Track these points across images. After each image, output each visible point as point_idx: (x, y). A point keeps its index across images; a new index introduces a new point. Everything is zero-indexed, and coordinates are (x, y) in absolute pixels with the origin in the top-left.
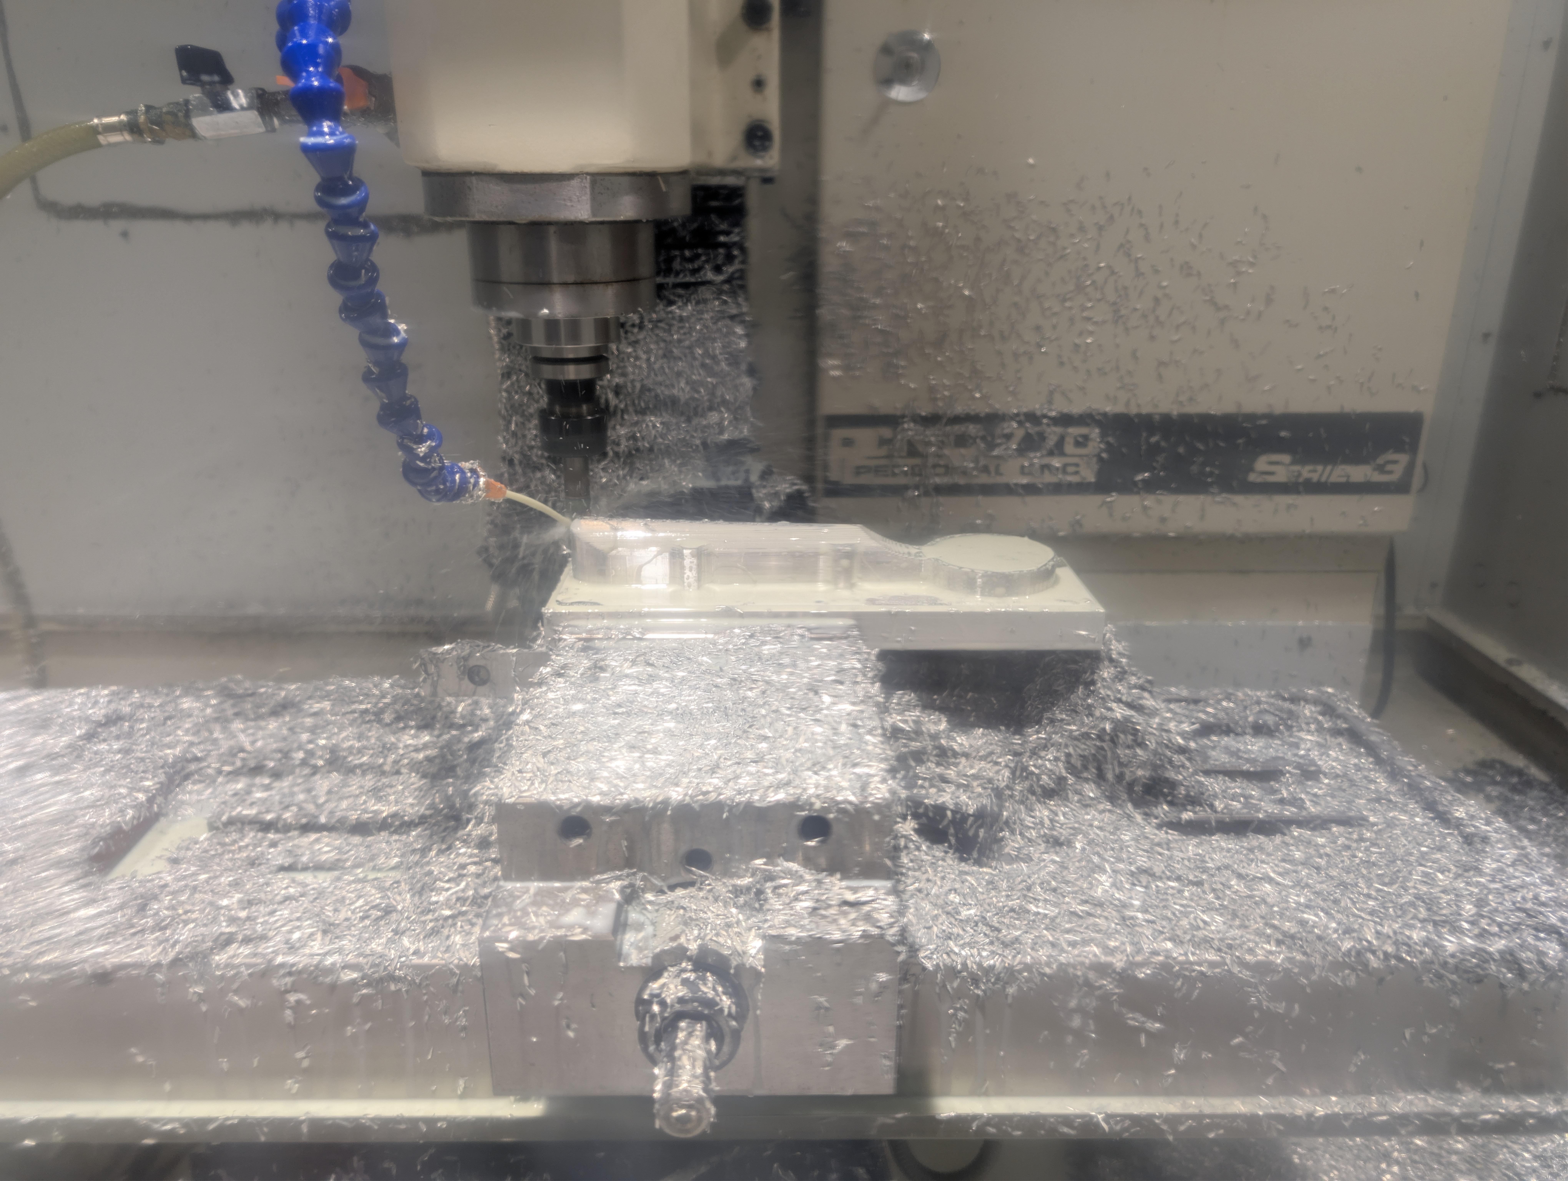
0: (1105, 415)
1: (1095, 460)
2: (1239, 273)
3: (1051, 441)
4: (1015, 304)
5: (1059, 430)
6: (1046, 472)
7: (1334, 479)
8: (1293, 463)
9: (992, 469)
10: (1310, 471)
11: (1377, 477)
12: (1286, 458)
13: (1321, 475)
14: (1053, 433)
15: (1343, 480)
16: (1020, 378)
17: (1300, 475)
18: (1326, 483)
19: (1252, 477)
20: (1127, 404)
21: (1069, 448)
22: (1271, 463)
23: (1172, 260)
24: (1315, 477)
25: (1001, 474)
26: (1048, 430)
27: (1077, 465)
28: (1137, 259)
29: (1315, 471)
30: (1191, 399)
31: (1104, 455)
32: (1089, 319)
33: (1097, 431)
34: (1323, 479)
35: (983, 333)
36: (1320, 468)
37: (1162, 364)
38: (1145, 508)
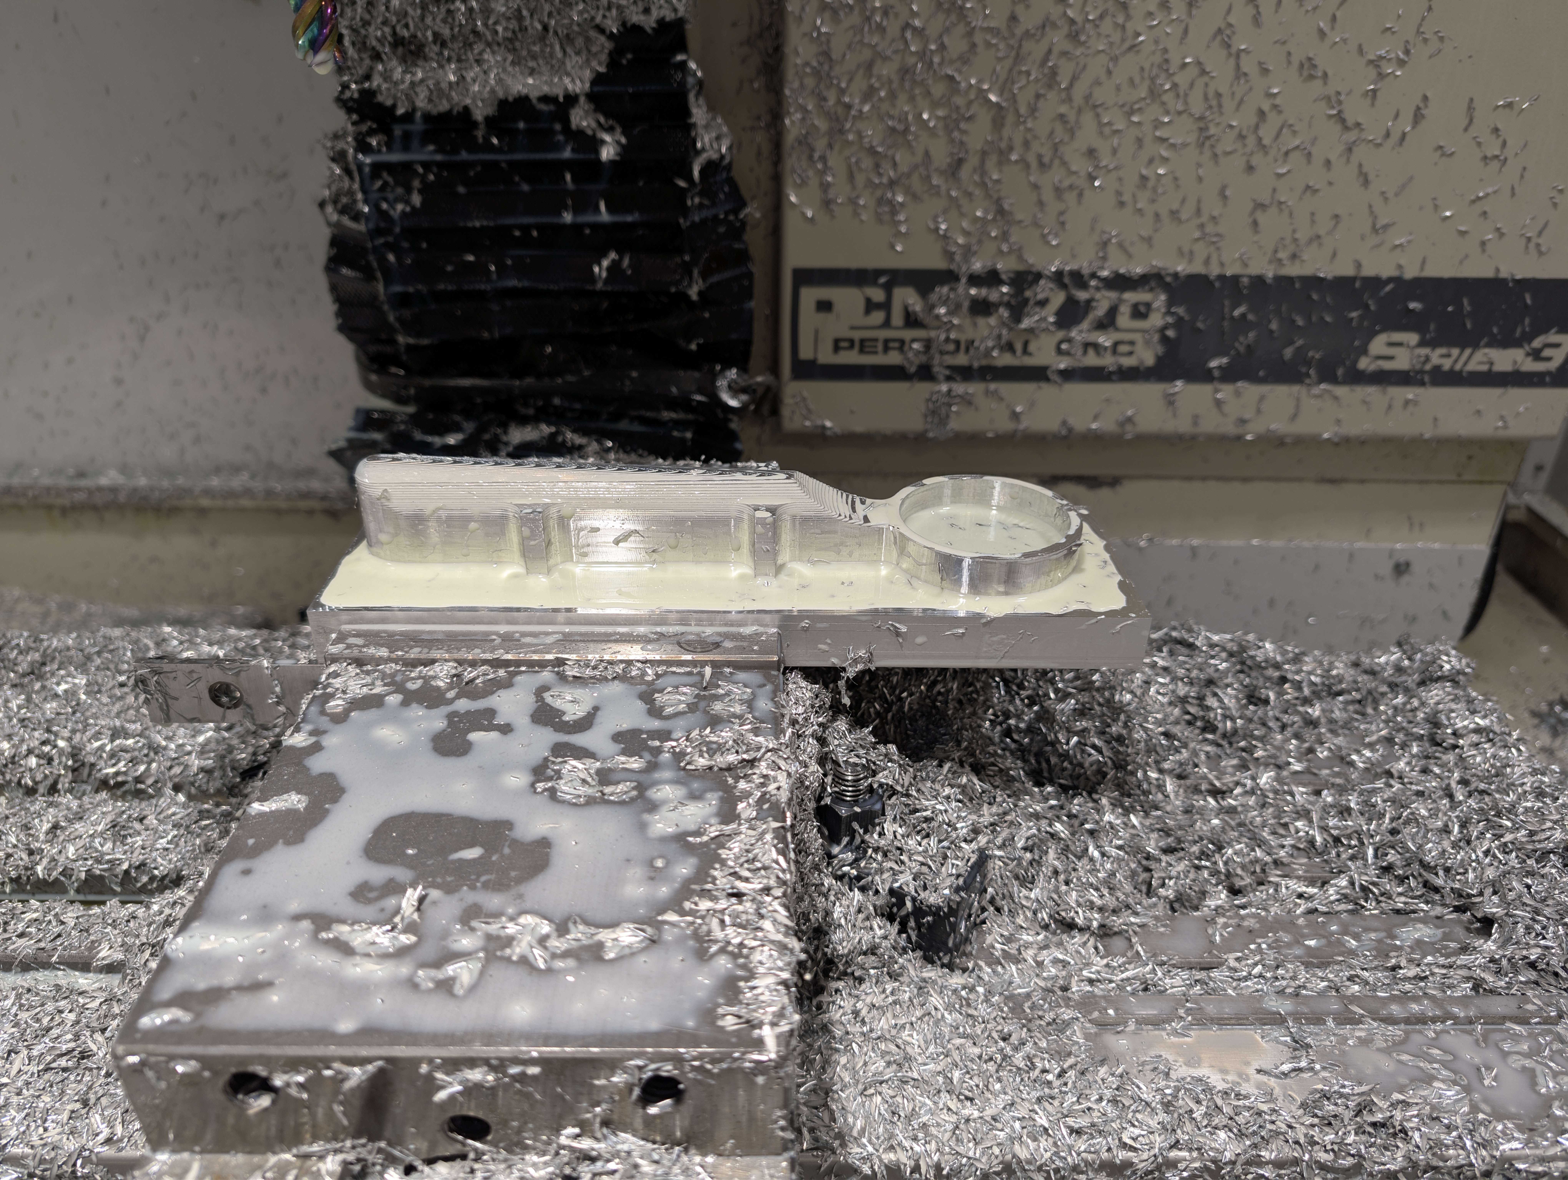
0: (1176, 275)
1: (1156, 337)
2: (1381, 76)
3: (1100, 310)
4: (1062, 116)
5: (1113, 295)
6: (1091, 352)
7: (1472, 366)
8: (1422, 344)
9: (1019, 347)
10: (1443, 356)
11: (1530, 366)
12: (1413, 338)
13: (1456, 361)
14: (1104, 300)
15: (1485, 368)
16: (1063, 224)
17: (1427, 359)
18: (1461, 372)
19: (1364, 364)
20: (1207, 261)
21: (1124, 319)
22: (1391, 344)
23: (1289, 54)
24: (1447, 364)
25: (1030, 354)
26: (1098, 296)
27: (1132, 343)
28: (1239, 51)
29: (1448, 356)
30: (1294, 257)
31: (1171, 333)
32: (1163, 140)
33: (1163, 297)
34: (1458, 367)
35: (1014, 157)
36: (1455, 352)
37: (1260, 206)
38: (1219, 403)
